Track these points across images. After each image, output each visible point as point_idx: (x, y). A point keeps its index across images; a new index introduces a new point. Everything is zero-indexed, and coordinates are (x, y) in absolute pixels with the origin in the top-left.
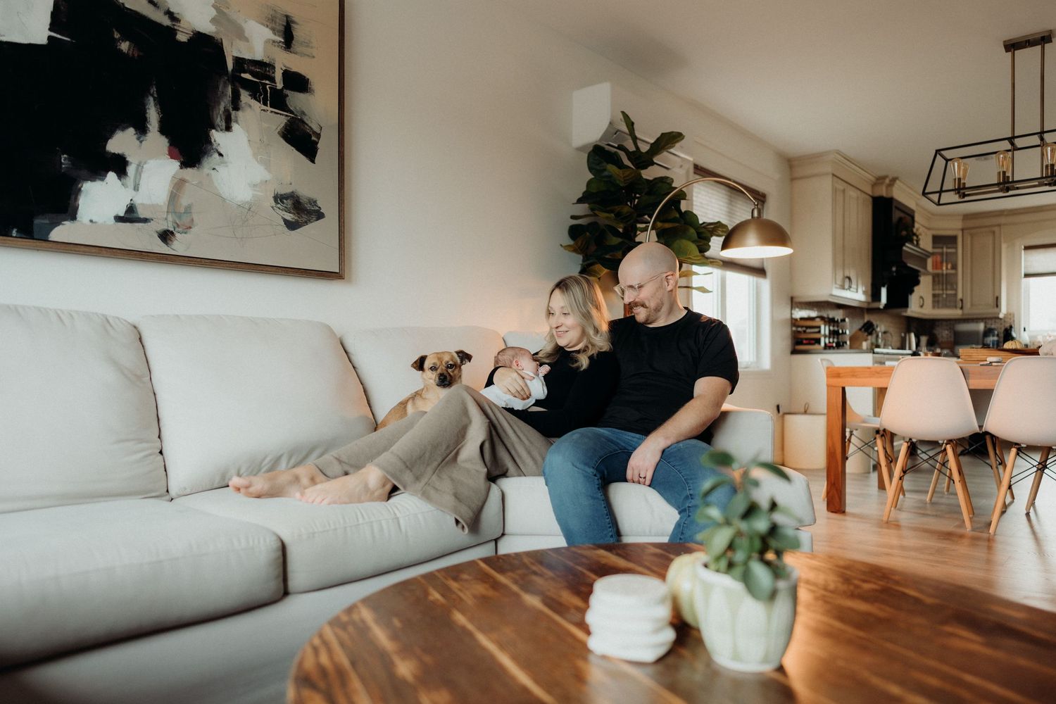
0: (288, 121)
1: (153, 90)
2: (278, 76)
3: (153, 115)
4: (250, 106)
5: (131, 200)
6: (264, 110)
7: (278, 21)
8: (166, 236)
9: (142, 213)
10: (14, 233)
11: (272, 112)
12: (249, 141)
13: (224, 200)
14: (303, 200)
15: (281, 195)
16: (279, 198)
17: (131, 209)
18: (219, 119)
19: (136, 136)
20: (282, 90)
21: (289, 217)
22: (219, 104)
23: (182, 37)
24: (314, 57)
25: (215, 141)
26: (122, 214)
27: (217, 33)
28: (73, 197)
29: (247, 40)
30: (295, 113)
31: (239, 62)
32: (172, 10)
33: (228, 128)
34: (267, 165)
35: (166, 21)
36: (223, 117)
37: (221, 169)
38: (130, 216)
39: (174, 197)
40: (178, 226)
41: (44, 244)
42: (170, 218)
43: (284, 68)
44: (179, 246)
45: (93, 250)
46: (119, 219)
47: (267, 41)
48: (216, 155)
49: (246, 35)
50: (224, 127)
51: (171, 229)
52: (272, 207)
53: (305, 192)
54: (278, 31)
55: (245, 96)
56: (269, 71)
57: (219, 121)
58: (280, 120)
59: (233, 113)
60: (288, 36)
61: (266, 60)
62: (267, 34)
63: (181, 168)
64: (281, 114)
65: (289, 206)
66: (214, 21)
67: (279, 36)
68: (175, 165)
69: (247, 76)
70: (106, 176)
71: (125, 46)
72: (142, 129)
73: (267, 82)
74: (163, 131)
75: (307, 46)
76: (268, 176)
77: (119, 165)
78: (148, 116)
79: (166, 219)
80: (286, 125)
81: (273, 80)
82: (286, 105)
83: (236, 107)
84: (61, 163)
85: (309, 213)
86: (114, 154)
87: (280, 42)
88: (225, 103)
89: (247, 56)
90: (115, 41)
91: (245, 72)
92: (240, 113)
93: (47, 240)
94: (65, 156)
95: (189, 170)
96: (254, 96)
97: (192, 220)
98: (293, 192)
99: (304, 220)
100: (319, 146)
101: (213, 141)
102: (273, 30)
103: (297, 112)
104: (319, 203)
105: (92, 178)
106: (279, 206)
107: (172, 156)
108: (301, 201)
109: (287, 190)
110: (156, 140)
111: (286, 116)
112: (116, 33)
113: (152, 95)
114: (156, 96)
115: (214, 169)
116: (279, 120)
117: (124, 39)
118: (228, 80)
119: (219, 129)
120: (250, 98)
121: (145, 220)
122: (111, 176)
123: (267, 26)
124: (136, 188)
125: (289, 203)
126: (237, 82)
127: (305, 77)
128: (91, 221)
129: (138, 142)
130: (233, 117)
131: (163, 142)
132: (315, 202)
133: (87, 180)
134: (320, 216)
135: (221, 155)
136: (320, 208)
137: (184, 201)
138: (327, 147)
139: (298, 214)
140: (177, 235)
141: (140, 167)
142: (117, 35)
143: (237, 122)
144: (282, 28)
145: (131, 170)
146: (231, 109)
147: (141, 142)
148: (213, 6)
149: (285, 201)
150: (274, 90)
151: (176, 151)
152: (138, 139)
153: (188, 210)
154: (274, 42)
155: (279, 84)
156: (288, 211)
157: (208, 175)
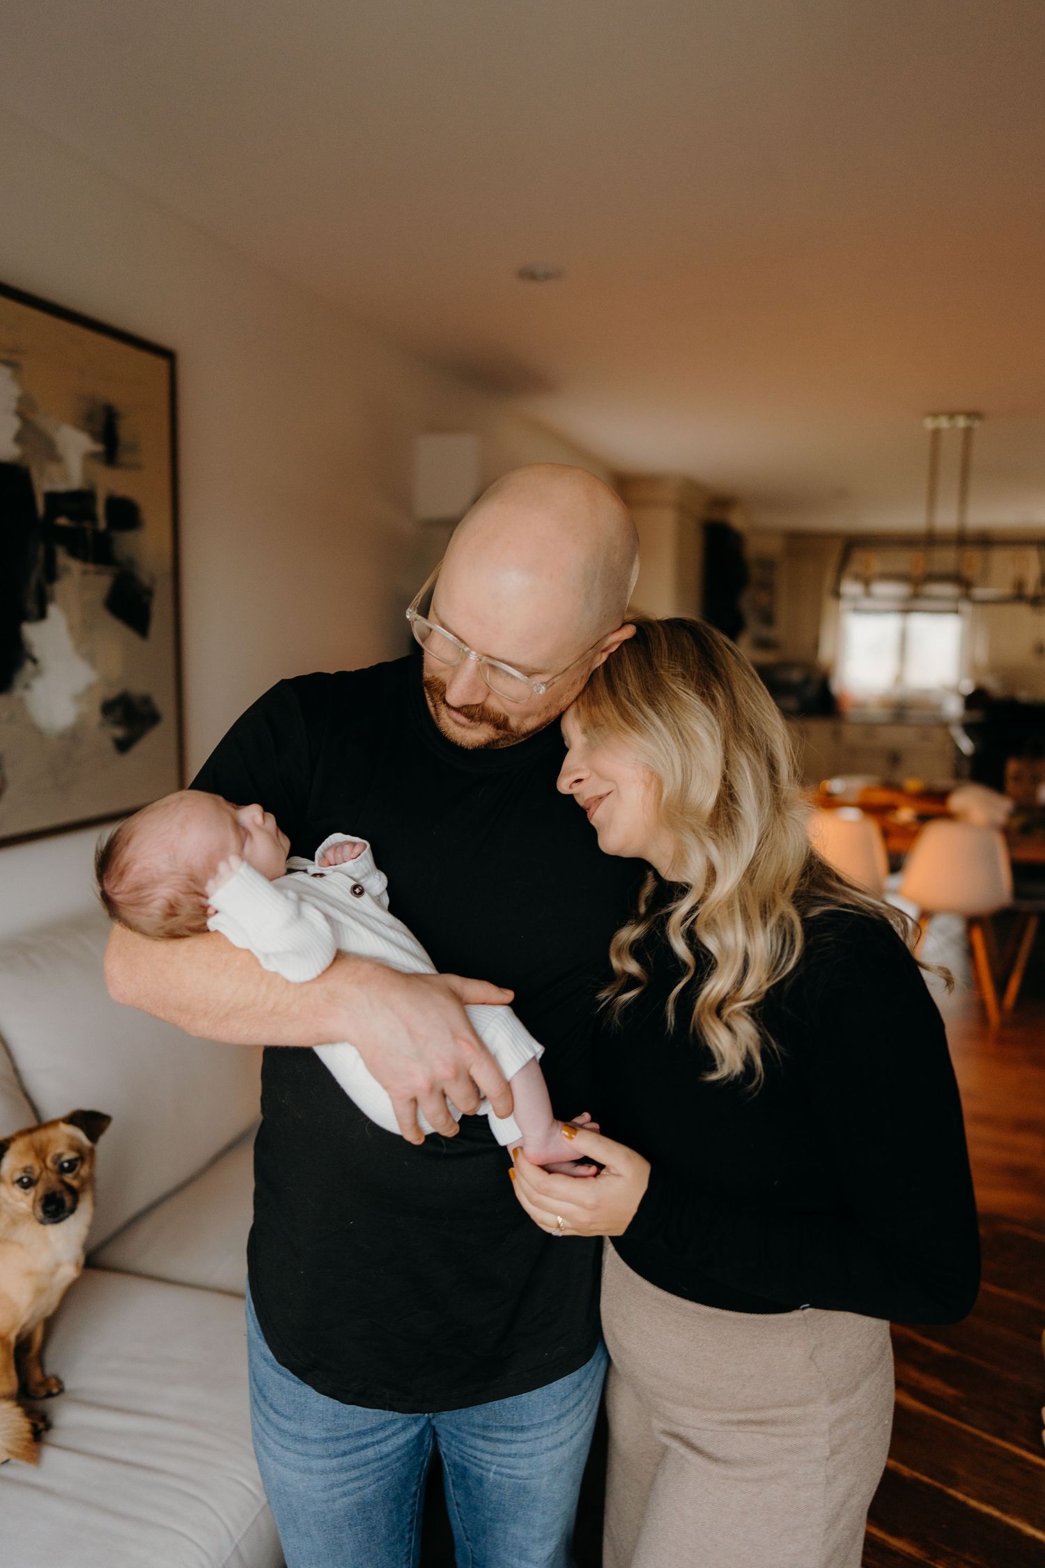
0: (115, 580)
2: (101, 511)
4: (67, 570)
6: (84, 572)
7: (96, 416)
11: (94, 572)
12: (69, 627)
13: (41, 733)
14: (136, 701)
15: (110, 702)
16: (107, 708)
18: (30, 601)
20: (106, 531)
21: (120, 733)
22: (29, 579)
24: (141, 467)
27: (23, 458)
29: (60, 460)
30: (123, 565)
31: (52, 497)
33: (42, 615)
34: (90, 658)
36: (35, 597)
37: (37, 684)
43: (107, 495)
47: (86, 456)
48: (30, 664)
49: (59, 452)
50: (37, 614)
52: (100, 725)
53: (138, 687)
54: (97, 436)
55: (62, 557)
56: (88, 506)
57: (31, 606)
58: (104, 581)
59: (48, 587)
60: (110, 441)
61: (85, 488)
62: (85, 443)
64: (105, 572)
65: (118, 717)
66: (19, 439)
67: (99, 443)
69: (62, 521)
73: (88, 524)
75: (135, 451)
76: (93, 676)
80: (111, 588)
81: (93, 518)
82: (112, 555)
83: (51, 574)
85: (142, 718)
87: (101, 453)
88: (36, 573)
89: (61, 487)
91: (59, 514)
92: (57, 585)
96: (74, 553)
98: (124, 693)
99: (137, 732)
100: (152, 609)
101: (26, 641)
102: (92, 434)
103: (126, 562)
104: (153, 699)
106: (107, 719)
108: (133, 702)
109: (118, 691)
111: (113, 572)
115: (27, 686)
116: (102, 583)
118: (40, 536)
119: (30, 619)
120: (68, 557)
123: (85, 430)
125: (118, 712)
126: (55, 536)
127: (133, 502)
130: (47, 594)
132: (150, 699)
134: (155, 718)
135: (35, 661)
136: (155, 706)
138: (160, 609)
139: (131, 724)
143: (53, 600)
144: (103, 429)
146: (44, 582)
148: (16, 413)
149: (114, 710)
150: (96, 533)
154: (93, 454)
155: (102, 524)
156: (117, 723)
157: (21, 701)
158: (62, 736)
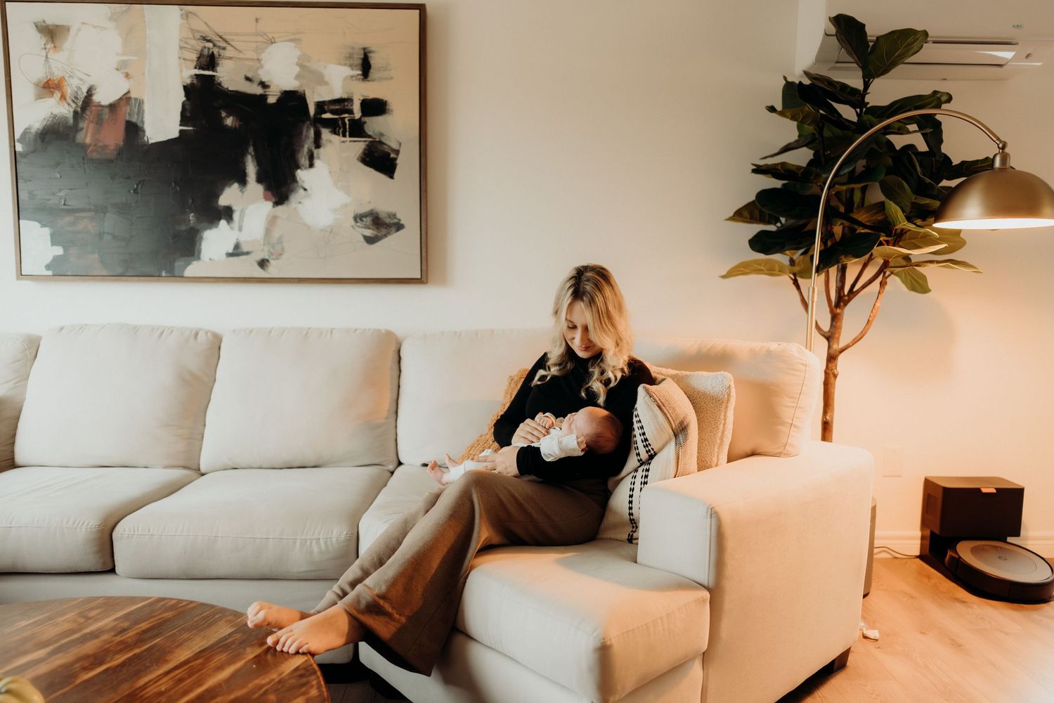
0: (367, 145)
1: (251, 149)
2: (357, 108)
3: (251, 169)
4: (330, 141)
5: (237, 239)
6: (343, 142)
7: (355, 56)
8: (263, 263)
9: (245, 248)
10: (164, 274)
11: (350, 141)
12: (330, 172)
13: (309, 227)
14: (382, 216)
15: (360, 215)
16: (358, 218)
17: (237, 246)
18: (303, 159)
19: (239, 190)
20: (360, 118)
21: (369, 233)
22: (303, 146)
23: (272, 100)
24: (392, 78)
25: (300, 179)
26: (231, 251)
27: (301, 86)
28: (198, 244)
29: (326, 83)
30: (374, 137)
31: (321, 106)
32: (263, 80)
33: (311, 165)
34: (347, 190)
35: (258, 91)
36: (307, 157)
37: (307, 202)
38: (237, 252)
39: (268, 232)
40: (272, 254)
41: (181, 279)
42: (266, 249)
43: (362, 98)
44: (273, 271)
45: (212, 280)
46: (230, 255)
47: (345, 79)
48: (301, 191)
49: (326, 79)
50: (308, 165)
51: (267, 257)
52: (352, 227)
53: (383, 208)
54: (356, 66)
55: (326, 134)
56: (347, 106)
57: (304, 161)
58: (359, 146)
59: (315, 152)
60: (366, 67)
61: (345, 96)
62: (347, 71)
63: (274, 207)
64: (359, 141)
65: (368, 223)
66: (298, 77)
67: (357, 70)
68: (270, 204)
69: (327, 116)
70: (218, 224)
71: (229, 121)
72: (243, 181)
73: (346, 115)
74: (259, 180)
75: (385, 70)
76: (347, 200)
77: (228, 213)
78: (247, 171)
79: (263, 250)
80: (365, 150)
81: (351, 112)
82: (364, 132)
83: (318, 143)
84: (190, 220)
85: (388, 226)
86: (224, 206)
87: (358, 75)
88: (308, 144)
89: (327, 97)
90: (221, 119)
91: (325, 112)
92: (321, 150)
93: (183, 277)
94: (192, 214)
95: (280, 208)
96: (335, 132)
97: (283, 249)
98: (372, 210)
99: (384, 233)
100: (398, 161)
101: (298, 179)
102: (351, 66)
103: (376, 135)
104: (398, 216)
105: (210, 228)
106: (358, 224)
107: (266, 198)
108: (380, 216)
109: (365, 209)
110: (255, 187)
111: (365, 141)
112: (223, 113)
113: (250, 154)
114: (253, 153)
115: (300, 203)
116: (357, 147)
117: (228, 117)
118: (311, 124)
119: (303, 168)
120: (330, 134)
121: (247, 253)
122: (223, 223)
123: (345, 65)
124: (240, 229)
125: (368, 220)
126: (319, 122)
127: (382, 100)
128: (210, 259)
129: (240, 193)
130: (315, 155)
131: (260, 189)
132: (394, 215)
133: (206, 229)
134: (399, 227)
135: (305, 190)
136: (400, 220)
137: (276, 234)
139: (378, 228)
140: (272, 262)
141: (242, 211)
142: (224, 114)
143: (318, 158)
144: (360, 62)
145: (236, 216)
146: (313, 148)
147: (243, 192)
148: (297, 64)
149: (364, 219)
150: (352, 121)
151: (269, 193)
152: (241, 191)
153: (280, 241)
154: (352, 77)
155: (357, 114)
156: (367, 227)
157: (295, 209)
158: (322, 230)
